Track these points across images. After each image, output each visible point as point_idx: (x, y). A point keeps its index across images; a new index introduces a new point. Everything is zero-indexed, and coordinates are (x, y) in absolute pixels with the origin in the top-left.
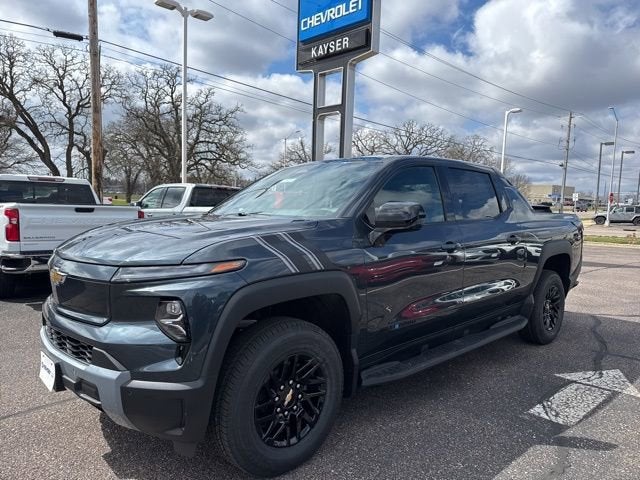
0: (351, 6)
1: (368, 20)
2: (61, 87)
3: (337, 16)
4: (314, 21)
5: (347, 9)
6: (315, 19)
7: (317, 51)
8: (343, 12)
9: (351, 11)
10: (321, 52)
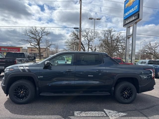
0: (135, 8)
1: (139, 11)
2: (87, 37)
3: (132, 12)
4: (127, 14)
5: (134, 9)
6: (127, 13)
7: (127, 22)
8: (133, 10)
9: (135, 10)
10: (128, 22)
